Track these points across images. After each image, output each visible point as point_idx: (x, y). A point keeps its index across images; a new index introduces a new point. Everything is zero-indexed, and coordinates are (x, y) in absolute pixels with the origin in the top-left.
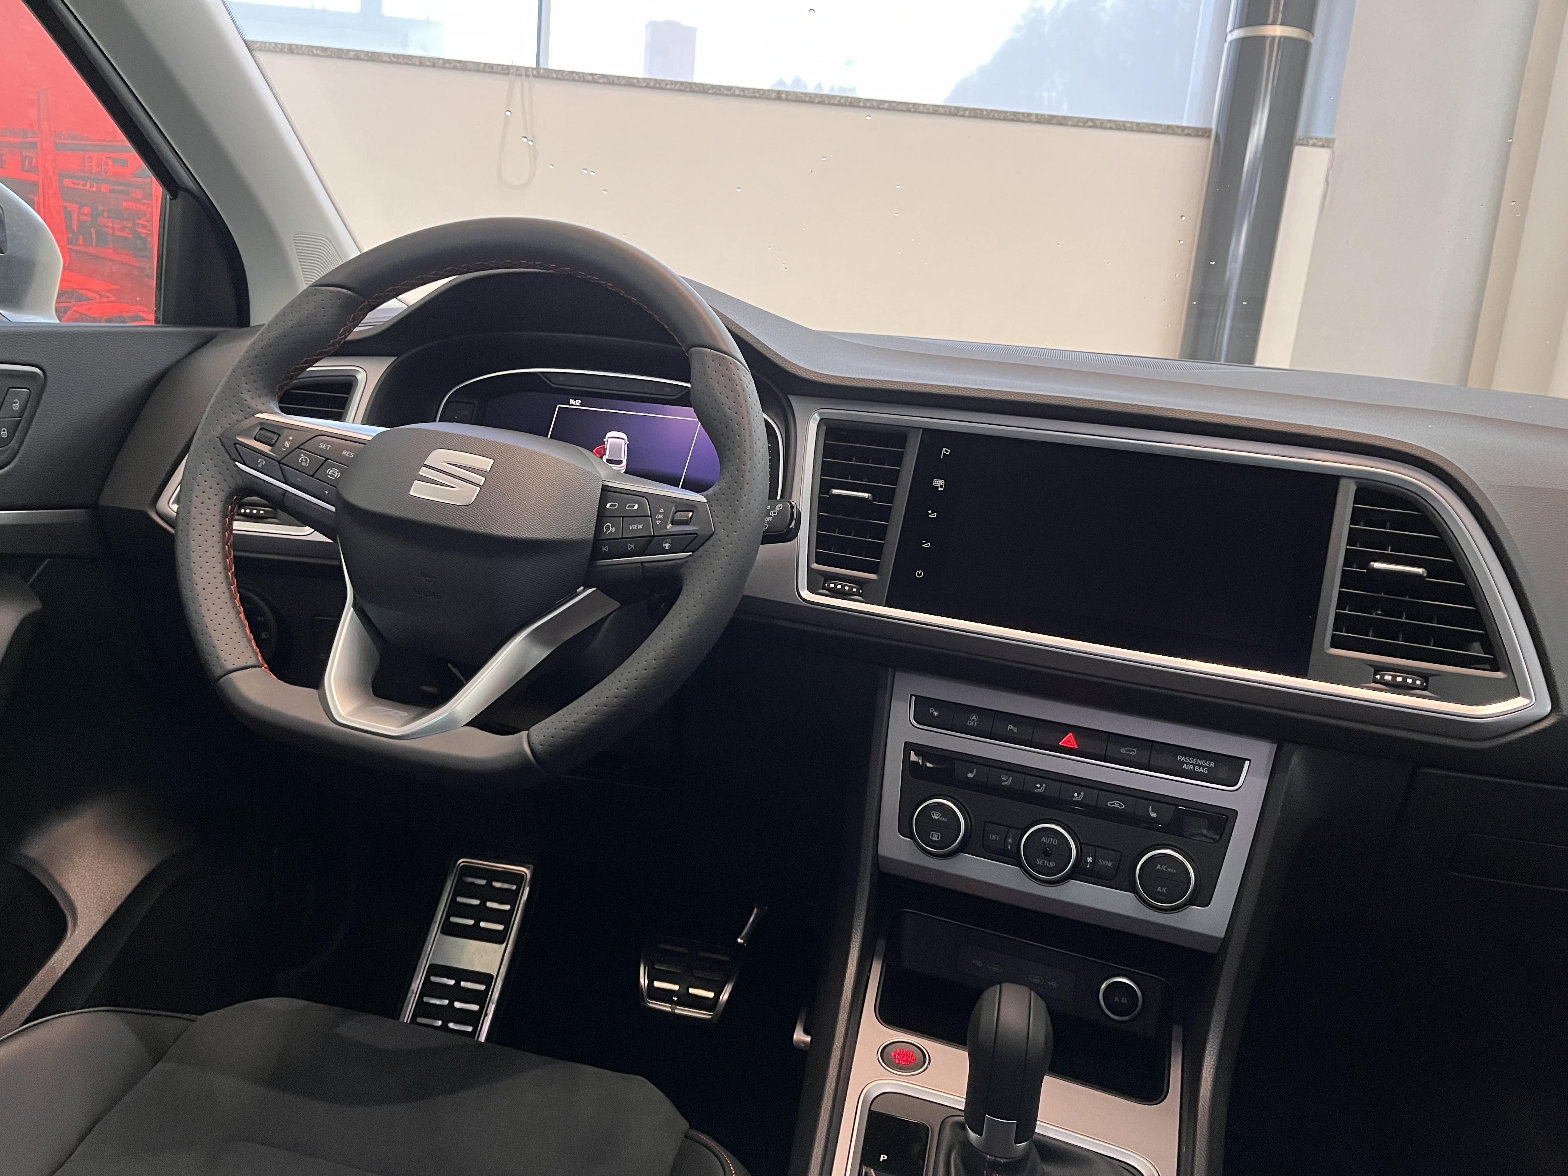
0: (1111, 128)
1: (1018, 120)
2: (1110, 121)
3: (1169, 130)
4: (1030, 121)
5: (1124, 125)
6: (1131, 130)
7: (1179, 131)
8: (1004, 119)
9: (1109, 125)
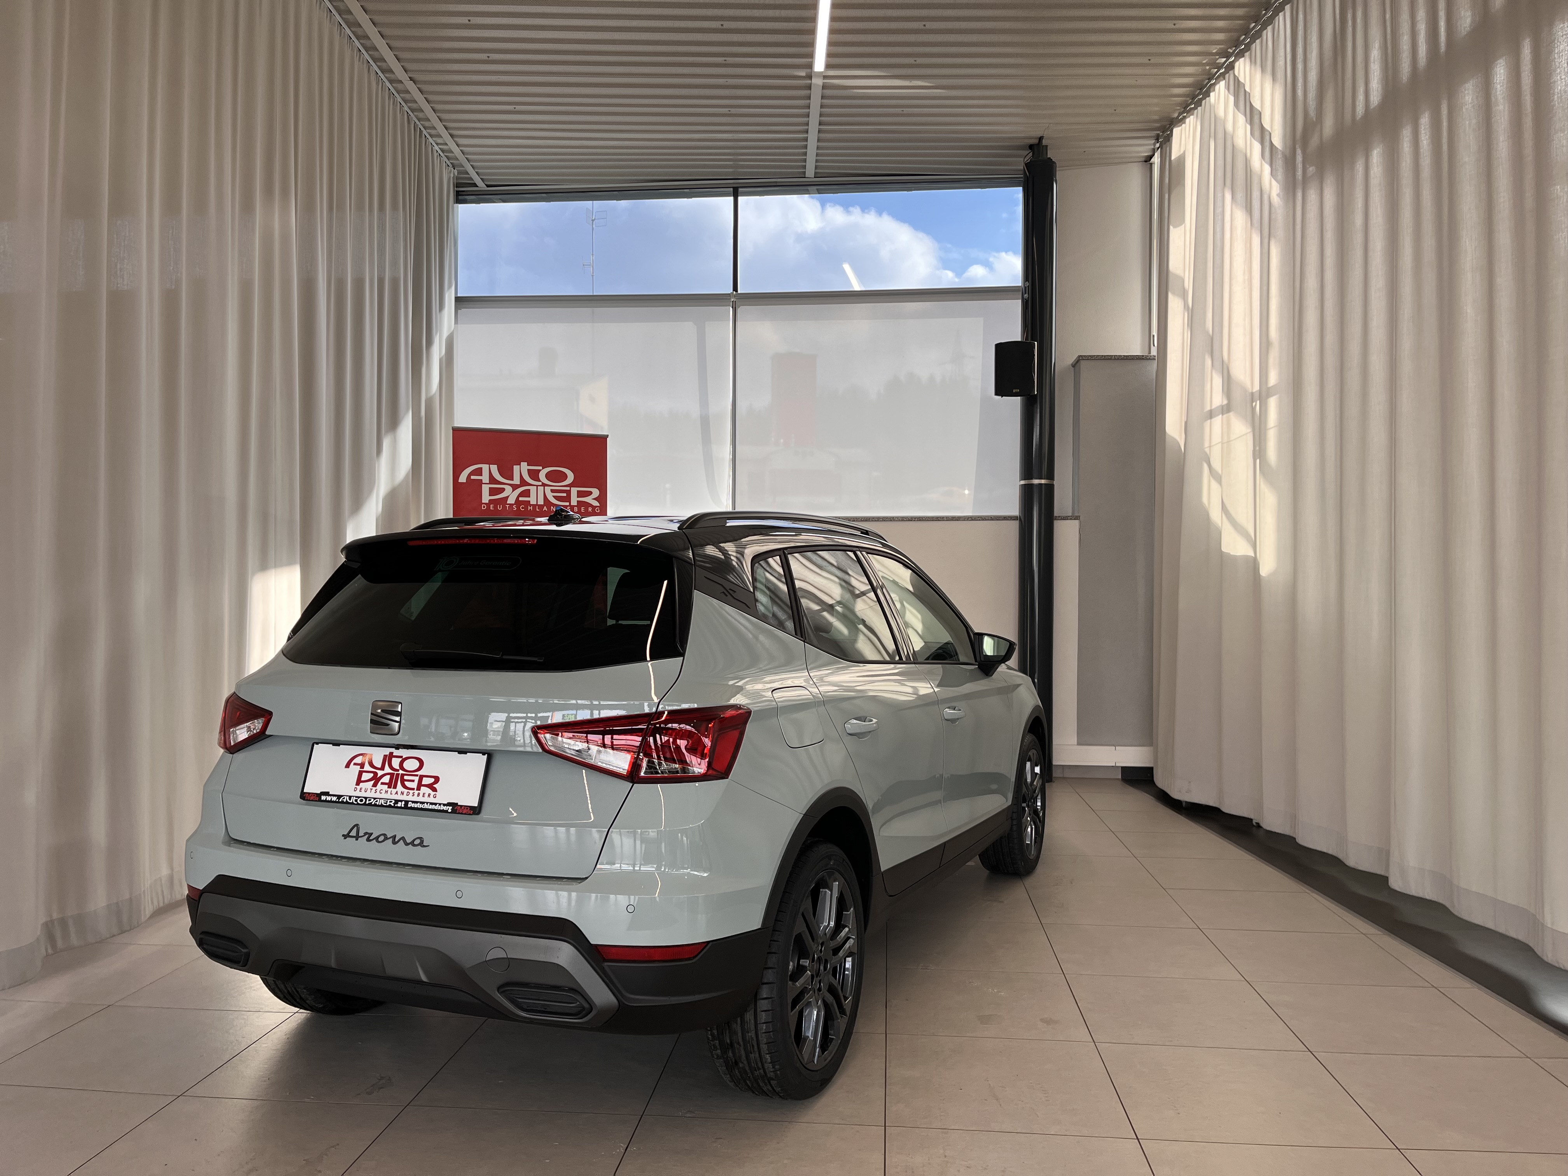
0: (979, 520)
1: (939, 520)
2: (978, 517)
3: (1005, 518)
4: (944, 520)
5: (985, 518)
6: (989, 520)
7: (1010, 519)
8: (933, 520)
9: (978, 519)
